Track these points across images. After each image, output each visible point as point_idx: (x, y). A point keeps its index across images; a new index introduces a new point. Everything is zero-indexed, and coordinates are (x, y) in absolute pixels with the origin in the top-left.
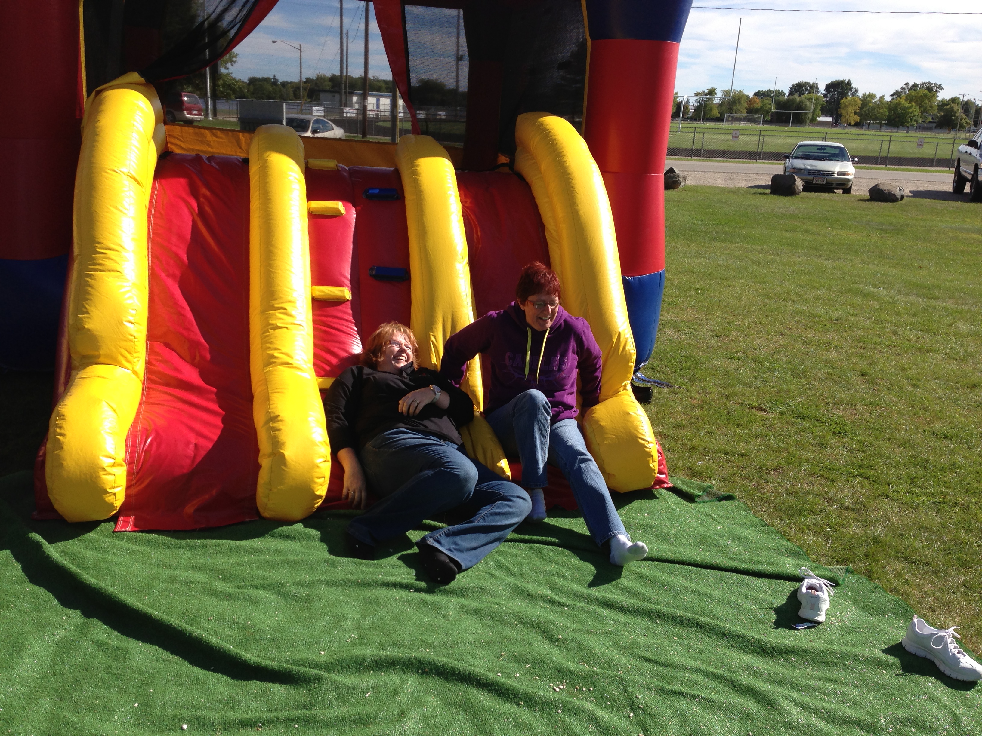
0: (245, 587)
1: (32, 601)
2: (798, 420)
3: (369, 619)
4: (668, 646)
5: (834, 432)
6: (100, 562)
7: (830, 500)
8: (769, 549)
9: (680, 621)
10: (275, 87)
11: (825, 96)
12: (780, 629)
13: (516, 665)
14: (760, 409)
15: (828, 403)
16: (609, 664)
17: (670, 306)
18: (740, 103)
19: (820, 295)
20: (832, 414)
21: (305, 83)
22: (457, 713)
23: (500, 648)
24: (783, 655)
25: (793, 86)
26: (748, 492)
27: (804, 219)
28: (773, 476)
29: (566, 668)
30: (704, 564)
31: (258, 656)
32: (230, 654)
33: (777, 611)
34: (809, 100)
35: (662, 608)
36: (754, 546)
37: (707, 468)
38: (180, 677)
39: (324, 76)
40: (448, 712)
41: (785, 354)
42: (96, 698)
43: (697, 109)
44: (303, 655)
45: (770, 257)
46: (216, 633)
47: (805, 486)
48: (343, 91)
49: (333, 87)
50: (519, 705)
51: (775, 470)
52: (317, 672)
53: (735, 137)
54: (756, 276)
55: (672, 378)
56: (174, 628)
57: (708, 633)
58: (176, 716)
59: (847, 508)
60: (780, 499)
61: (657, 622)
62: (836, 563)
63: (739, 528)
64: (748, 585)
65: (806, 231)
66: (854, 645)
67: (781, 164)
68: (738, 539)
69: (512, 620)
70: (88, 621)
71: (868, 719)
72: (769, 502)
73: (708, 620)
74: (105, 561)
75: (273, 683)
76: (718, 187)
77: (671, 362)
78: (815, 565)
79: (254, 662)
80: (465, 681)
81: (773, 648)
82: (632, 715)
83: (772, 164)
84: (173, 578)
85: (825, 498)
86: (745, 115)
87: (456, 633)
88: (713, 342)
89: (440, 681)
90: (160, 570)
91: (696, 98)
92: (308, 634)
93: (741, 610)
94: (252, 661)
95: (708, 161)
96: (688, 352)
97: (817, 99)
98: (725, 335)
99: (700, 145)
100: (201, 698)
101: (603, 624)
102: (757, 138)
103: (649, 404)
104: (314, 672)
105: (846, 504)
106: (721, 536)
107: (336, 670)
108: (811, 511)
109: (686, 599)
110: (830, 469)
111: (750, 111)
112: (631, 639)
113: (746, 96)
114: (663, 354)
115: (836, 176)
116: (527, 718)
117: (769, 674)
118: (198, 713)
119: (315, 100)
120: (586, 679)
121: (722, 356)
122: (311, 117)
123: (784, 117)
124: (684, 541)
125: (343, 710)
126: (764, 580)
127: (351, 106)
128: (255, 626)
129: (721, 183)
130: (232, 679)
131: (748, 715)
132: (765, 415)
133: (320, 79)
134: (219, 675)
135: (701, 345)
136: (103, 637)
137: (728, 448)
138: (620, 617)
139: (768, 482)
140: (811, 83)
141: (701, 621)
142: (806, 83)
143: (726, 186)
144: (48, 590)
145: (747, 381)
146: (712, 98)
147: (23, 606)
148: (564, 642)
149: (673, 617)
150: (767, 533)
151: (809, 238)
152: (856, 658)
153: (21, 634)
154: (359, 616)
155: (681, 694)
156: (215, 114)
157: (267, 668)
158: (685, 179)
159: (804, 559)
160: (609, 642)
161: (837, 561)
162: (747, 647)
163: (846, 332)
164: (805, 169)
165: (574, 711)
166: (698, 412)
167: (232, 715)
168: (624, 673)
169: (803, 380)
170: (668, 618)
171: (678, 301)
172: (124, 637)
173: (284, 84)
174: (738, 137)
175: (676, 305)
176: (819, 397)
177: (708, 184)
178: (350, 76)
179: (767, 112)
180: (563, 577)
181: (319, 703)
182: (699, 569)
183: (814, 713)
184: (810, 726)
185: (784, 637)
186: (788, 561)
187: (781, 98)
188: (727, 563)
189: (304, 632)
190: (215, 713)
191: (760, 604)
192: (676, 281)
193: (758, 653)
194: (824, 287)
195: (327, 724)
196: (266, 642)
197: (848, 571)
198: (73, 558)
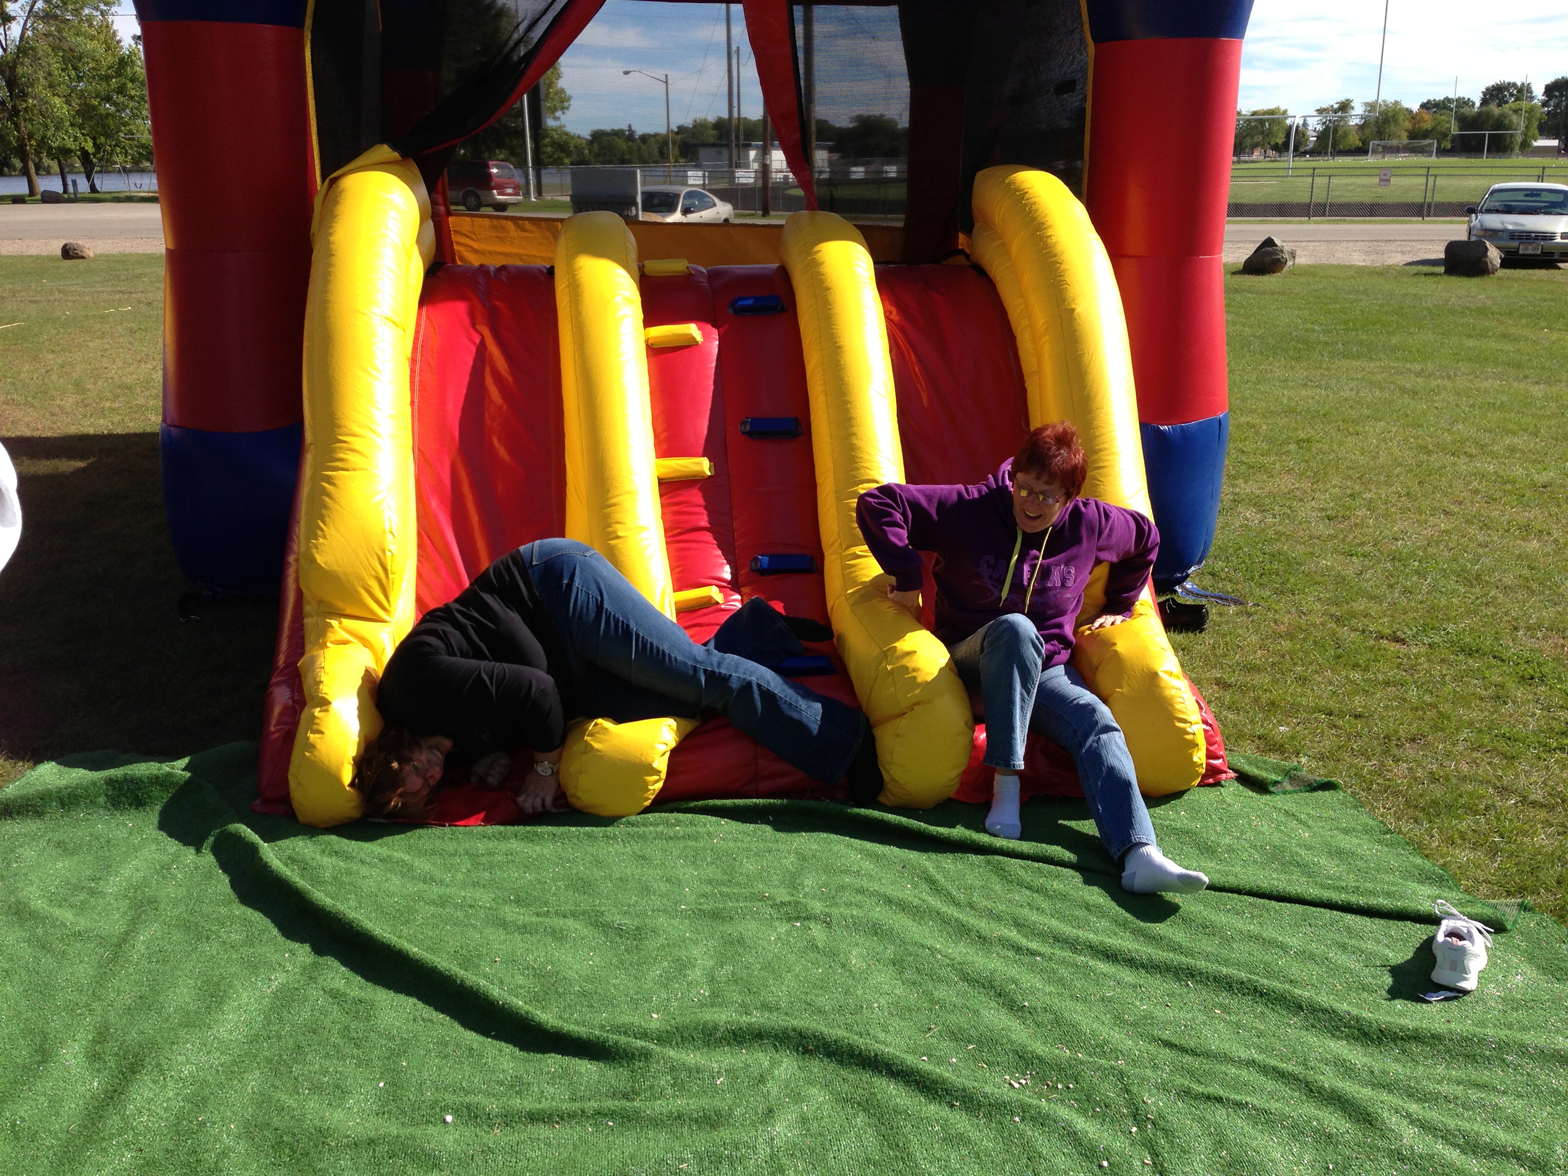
0: (547, 914)
1: (242, 931)
2: (1461, 657)
3: (728, 969)
4: (1205, 1023)
5: (1523, 677)
6: (342, 874)
7: (1504, 791)
8: (1390, 870)
9: (1227, 984)
10: (630, 143)
11: (1545, 104)
12: (1397, 1002)
13: (953, 1045)
14: (1397, 640)
15: (1516, 629)
16: (1102, 1048)
17: (1251, 471)
18: (1396, 121)
19: (1518, 444)
20: (1521, 645)
21: (677, 133)
22: (855, 1116)
23: (929, 1018)
24: (1399, 1043)
25: (1487, 89)
26: (1361, 776)
27: (1501, 315)
28: (1409, 750)
29: (1032, 1052)
30: (1275, 893)
31: (561, 1017)
32: (518, 1013)
33: (1395, 971)
34: (1516, 111)
35: (1198, 963)
36: (1364, 865)
37: (1293, 738)
38: (446, 1045)
39: (705, 120)
40: (841, 1114)
41: (1447, 545)
42: (325, 1073)
43: (1322, 136)
44: (627, 1018)
45: (1434, 383)
46: (501, 982)
47: (1464, 768)
48: (734, 143)
49: (720, 137)
50: (953, 1106)
51: (1413, 740)
52: (643, 1044)
53: (1385, 181)
54: (1407, 416)
55: (1244, 588)
56: (440, 972)
57: (1273, 1004)
58: (436, 1102)
59: (1533, 804)
60: (1418, 789)
61: (1188, 985)
62: (1505, 894)
63: (1341, 836)
64: (1348, 929)
65: (1505, 336)
66: (1524, 1029)
67: (1462, 222)
68: (1339, 853)
69: (950, 974)
70: (321, 960)
71: (1536, 1150)
72: (1396, 794)
73: (1276, 984)
74: (349, 873)
75: (580, 1058)
76: (1351, 267)
77: (1244, 562)
78: (1468, 897)
79: (552, 1026)
80: (870, 1066)
81: (1381, 1031)
82: (1134, 1129)
83: (1451, 222)
84: (444, 899)
85: (1495, 787)
86: (1405, 141)
87: (860, 992)
88: (1323, 529)
89: (832, 1066)
90: (425, 887)
91: (1319, 118)
92: (636, 987)
93: (1334, 969)
94: (550, 1025)
95: (1337, 222)
96: (1278, 546)
97: (1531, 110)
98: (1343, 517)
99: (1324, 196)
100: (475, 1077)
101: (1098, 985)
102: (1423, 180)
103: (1201, 632)
104: (639, 1043)
105: (1533, 797)
106: (1309, 848)
107: (674, 1043)
108: (1470, 809)
109: (1241, 951)
110: (1509, 739)
111: (1414, 135)
112: (1143, 1010)
113: (1407, 109)
114: (1231, 551)
115: (1558, 240)
116: (965, 1127)
117: (1372, 1072)
118: (471, 1099)
119: (691, 161)
120: (1062, 1069)
121: (1335, 551)
122: (682, 188)
123: (1473, 143)
124: (1245, 856)
125: (680, 1103)
126: (1377, 921)
127: (747, 166)
128: (558, 973)
129: (1358, 259)
130: (521, 1050)
131: (1329, 1136)
132: (1403, 649)
133: (700, 127)
134: (503, 1044)
135: (1301, 533)
136: (339, 984)
137: (1333, 704)
138: (1127, 975)
139: (1398, 760)
140: (1519, 84)
141: (1263, 985)
142: (1509, 84)
143: (1368, 263)
144: (265, 915)
145: (1377, 592)
146: (1346, 117)
147: (230, 937)
148: (1032, 1011)
149: (1215, 978)
150: (1390, 845)
151: (1509, 347)
152: (1522, 1049)
153: (223, 978)
154: (711, 963)
155: (1219, 1100)
156: (539, 192)
157: (570, 1036)
158: (1293, 255)
159: (1449, 888)
160: (1105, 1014)
161: (1507, 891)
162: (1338, 1028)
163: (1559, 506)
164: (1505, 231)
165: (1041, 1120)
166: (1286, 645)
167: (515, 1103)
168: (1128, 1064)
169: (1477, 590)
170: (1208, 978)
171: (1265, 460)
172: (369, 984)
173: (644, 138)
174: (1388, 181)
175: (1262, 468)
176: (1501, 618)
177: (1336, 263)
178: (745, 119)
179: (1445, 135)
180: (1038, 909)
181: (645, 1090)
182: (1267, 902)
183: (1442, 1137)
184: (1432, 1156)
185: (1401, 1014)
186: (1421, 890)
187: (1465, 110)
188: (1314, 892)
189: (630, 984)
190: (493, 1100)
191: (1366, 960)
192: (1265, 427)
193: (1356, 1039)
194: (1525, 430)
195: (656, 1122)
196: (573, 997)
197: (1523, 907)
198: (304, 867)
